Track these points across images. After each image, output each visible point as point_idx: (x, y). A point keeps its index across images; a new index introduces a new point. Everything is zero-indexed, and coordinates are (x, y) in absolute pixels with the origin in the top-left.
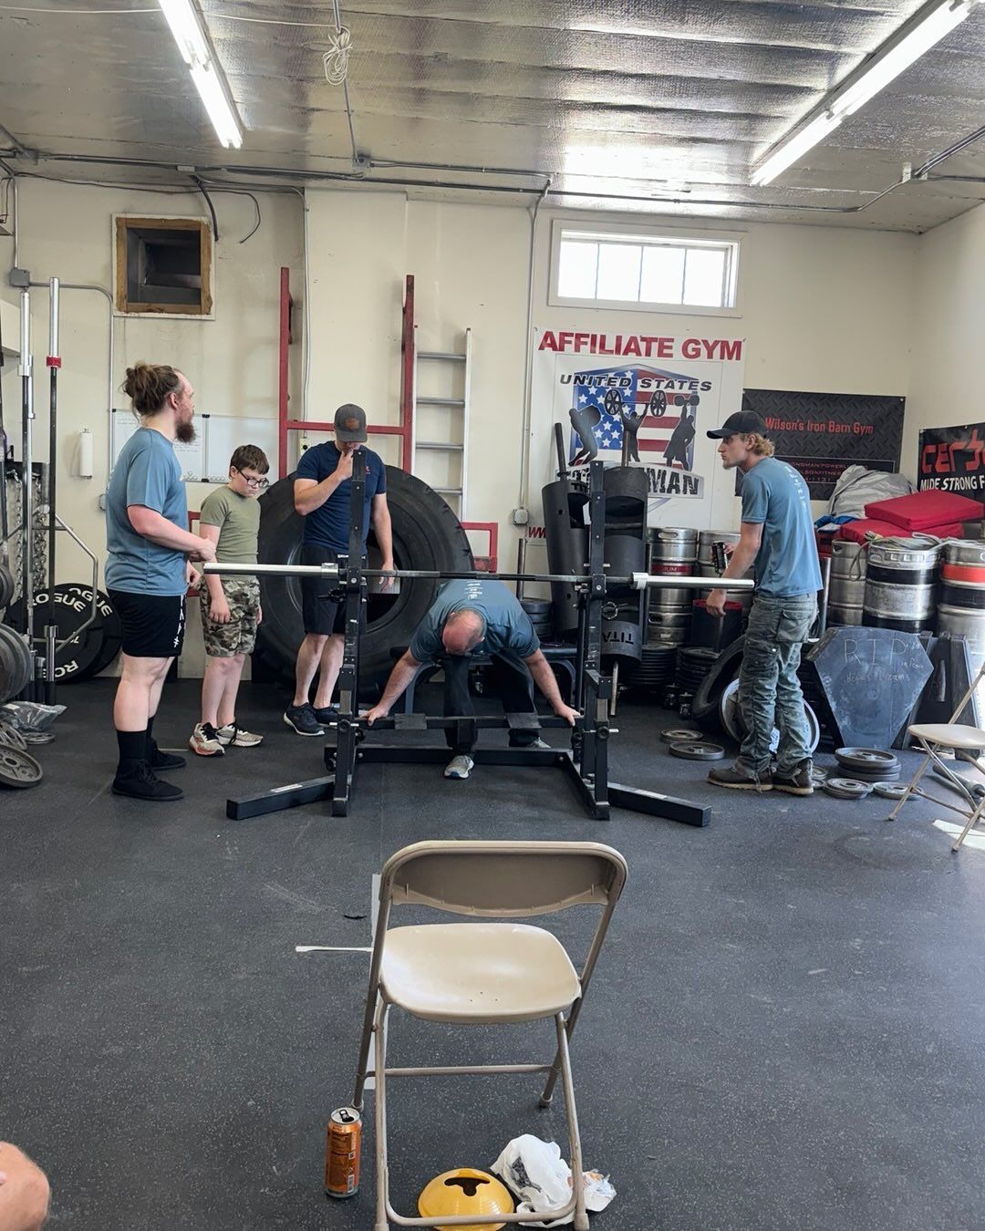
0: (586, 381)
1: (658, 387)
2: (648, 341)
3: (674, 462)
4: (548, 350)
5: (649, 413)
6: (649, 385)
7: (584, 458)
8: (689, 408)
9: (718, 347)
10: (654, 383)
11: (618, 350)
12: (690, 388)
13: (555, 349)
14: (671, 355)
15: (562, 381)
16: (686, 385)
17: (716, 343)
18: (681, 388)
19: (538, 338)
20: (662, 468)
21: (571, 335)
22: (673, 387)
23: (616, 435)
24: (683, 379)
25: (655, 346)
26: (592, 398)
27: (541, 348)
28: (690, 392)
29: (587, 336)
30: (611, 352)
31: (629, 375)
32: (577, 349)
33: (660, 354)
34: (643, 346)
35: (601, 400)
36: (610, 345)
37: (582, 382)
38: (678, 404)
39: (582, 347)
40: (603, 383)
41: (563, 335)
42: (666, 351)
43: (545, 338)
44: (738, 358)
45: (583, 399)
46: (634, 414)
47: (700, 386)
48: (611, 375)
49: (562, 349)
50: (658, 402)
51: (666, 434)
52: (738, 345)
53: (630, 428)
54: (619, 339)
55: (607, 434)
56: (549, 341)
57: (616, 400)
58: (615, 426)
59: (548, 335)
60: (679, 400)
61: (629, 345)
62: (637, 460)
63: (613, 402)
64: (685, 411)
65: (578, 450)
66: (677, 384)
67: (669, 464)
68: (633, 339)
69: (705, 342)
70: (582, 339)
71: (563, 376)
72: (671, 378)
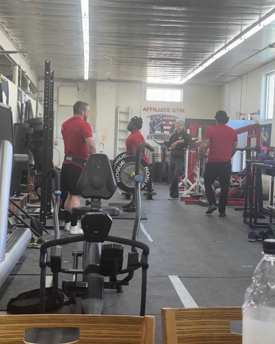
0: (153, 117)
1: (167, 118)
2: (165, 109)
3: (171, 133)
4: (145, 111)
5: (166, 123)
6: (166, 118)
7: (152, 133)
8: (174, 122)
9: (180, 110)
10: (167, 117)
11: (159, 111)
12: (174, 118)
13: (146, 111)
14: (170, 112)
15: (148, 117)
16: (173, 118)
17: (179, 109)
18: (172, 118)
19: (143, 109)
20: (169, 135)
21: (149, 108)
22: (170, 118)
23: (159, 128)
24: (172, 116)
25: (166, 110)
26: (154, 121)
27: (143, 111)
28: (174, 119)
29: (152, 108)
30: (158, 111)
31: (161, 116)
32: (151, 111)
33: (168, 111)
34: (164, 110)
35: (156, 121)
36: (157, 110)
37: (152, 117)
38: (172, 122)
39: (152, 110)
40: (156, 117)
41: (147, 108)
42: (169, 111)
43: (144, 109)
44: (184, 112)
45: (152, 121)
46: (163, 124)
47: (176, 118)
48: (158, 116)
49: (147, 111)
50: (167, 121)
51: (169, 128)
52: (184, 110)
53: (162, 127)
54: (159, 109)
55: (157, 128)
56: (145, 109)
57: (159, 121)
58: (159, 126)
59: (145, 108)
60: (172, 121)
61: (161, 110)
62: (164, 133)
63: (158, 121)
64: (173, 123)
65: (151, 131)
66: (171, 118)
67: (170, 134)
68: (162, 109)
69: (177, 109)
70: (152, 109)
71: (148, 116)
72: (170, 116)
